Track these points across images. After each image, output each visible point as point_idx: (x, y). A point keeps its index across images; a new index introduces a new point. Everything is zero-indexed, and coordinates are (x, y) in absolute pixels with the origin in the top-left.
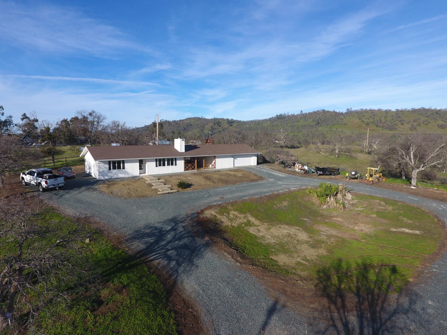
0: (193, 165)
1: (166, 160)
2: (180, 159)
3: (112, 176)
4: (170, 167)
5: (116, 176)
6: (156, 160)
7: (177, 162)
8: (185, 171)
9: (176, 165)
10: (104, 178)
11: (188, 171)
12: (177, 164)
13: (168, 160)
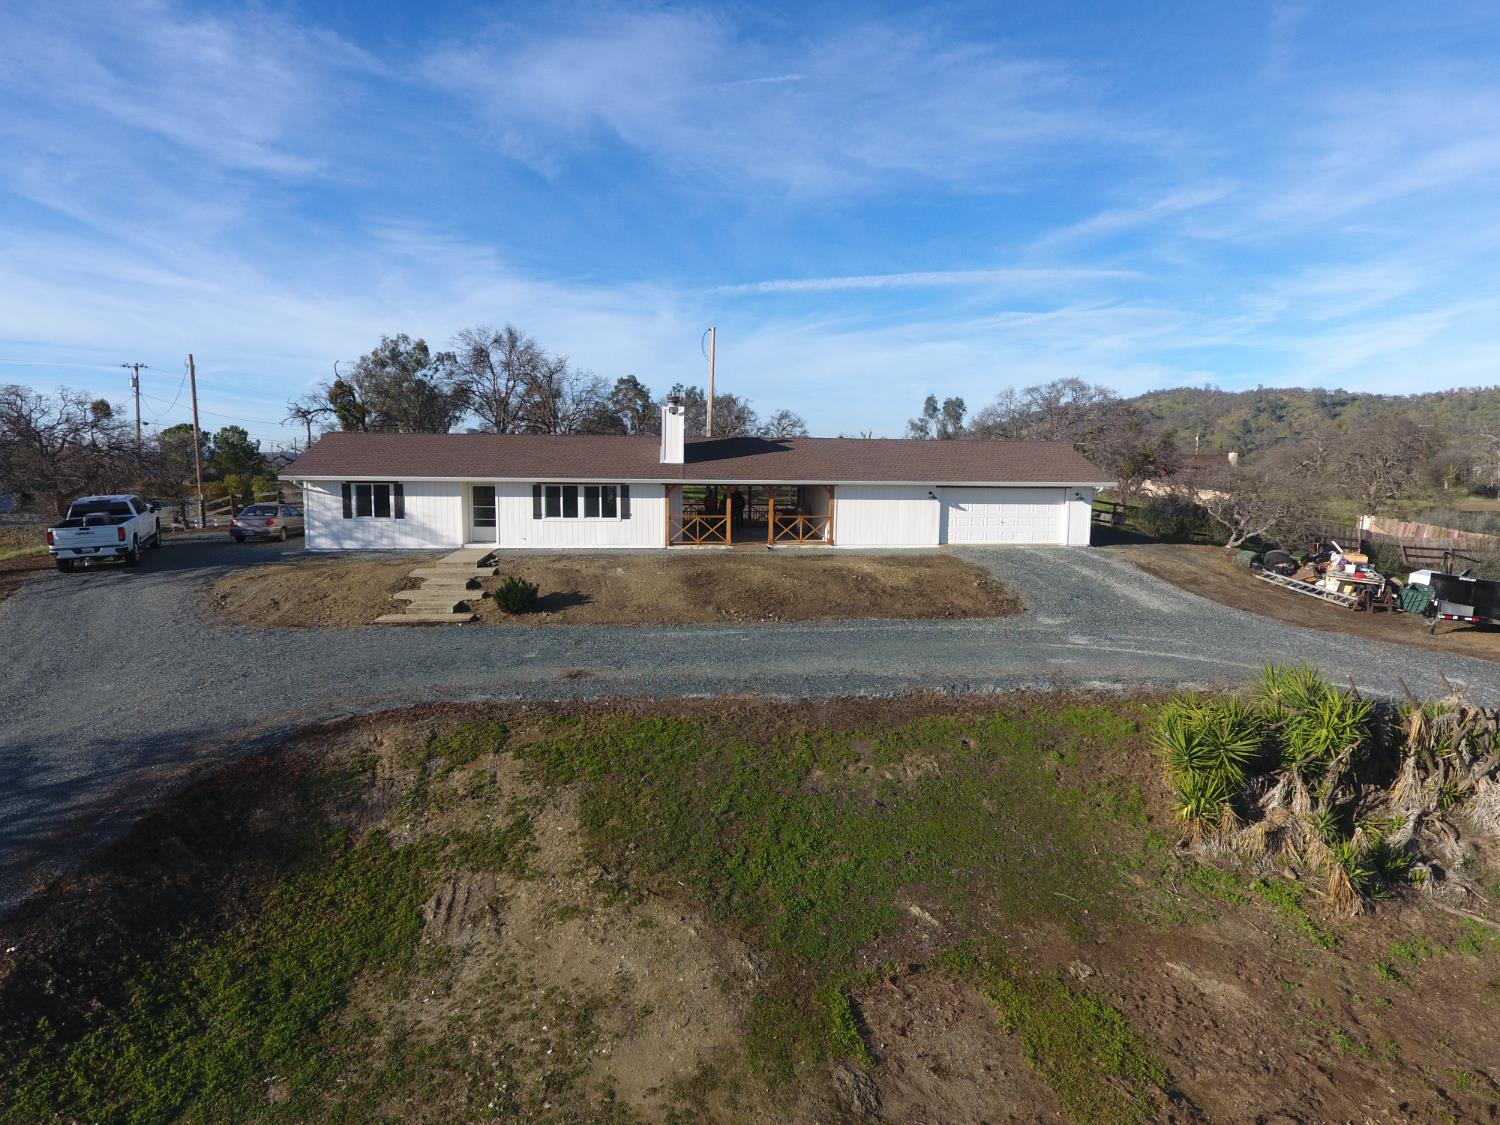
0: (713, 523)
1: (581, 490)
2: (648, 492)
3: (369, 543)
4: (601, 523)
5: (385, 544)
6: (536, 491)
7: (634, 502)
8: (671, 544)
9: (626, 515)
10: (340, 544)
11: (689, 547)
12: (632, 511)
13: (591, 493)
